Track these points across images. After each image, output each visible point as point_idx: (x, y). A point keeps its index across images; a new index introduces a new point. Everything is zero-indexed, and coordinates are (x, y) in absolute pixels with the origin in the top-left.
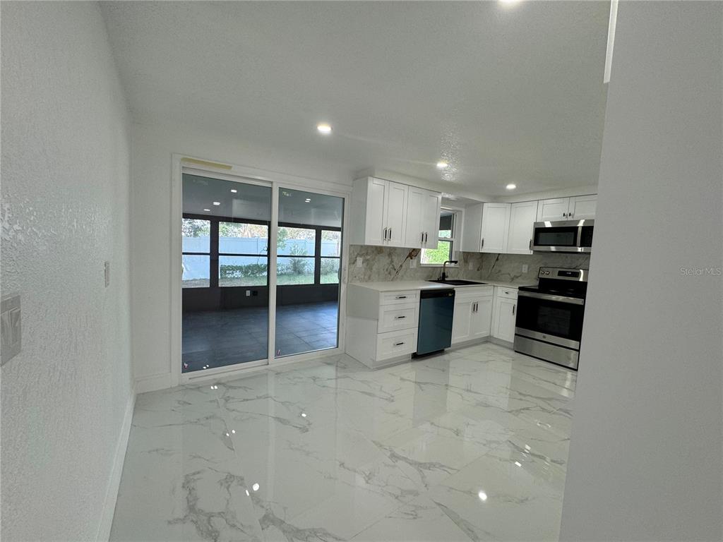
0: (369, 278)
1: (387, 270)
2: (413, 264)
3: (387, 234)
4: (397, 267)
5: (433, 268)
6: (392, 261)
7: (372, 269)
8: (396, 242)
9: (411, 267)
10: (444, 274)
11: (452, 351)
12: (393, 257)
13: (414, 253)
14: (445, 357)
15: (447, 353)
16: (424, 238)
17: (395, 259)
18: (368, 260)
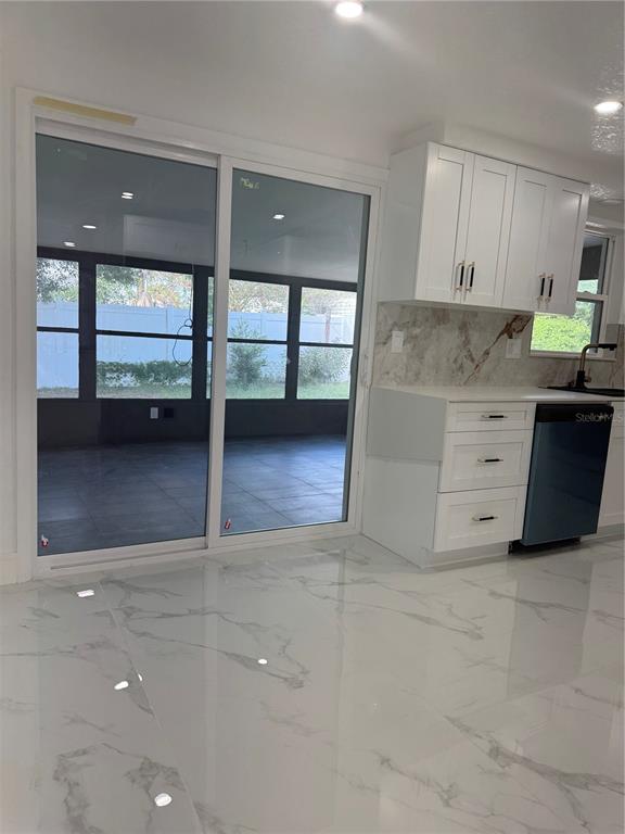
0: (417, 375)
1: (455, 361)
2: (513, 348)
3: (466, 276)
4: (477, 355)
5: (558, 360)
6: (467, 342)
7: (423, 358)
8: (482, 296)
9: (508, 356)
10: (581, 374)
11: (597, 543)
12: (470, 332)
13: (518, 324)
14: (582, 555)
15: (587, 546)
16: (546, 287)
17: (475, 337)
18: (416, 337)
